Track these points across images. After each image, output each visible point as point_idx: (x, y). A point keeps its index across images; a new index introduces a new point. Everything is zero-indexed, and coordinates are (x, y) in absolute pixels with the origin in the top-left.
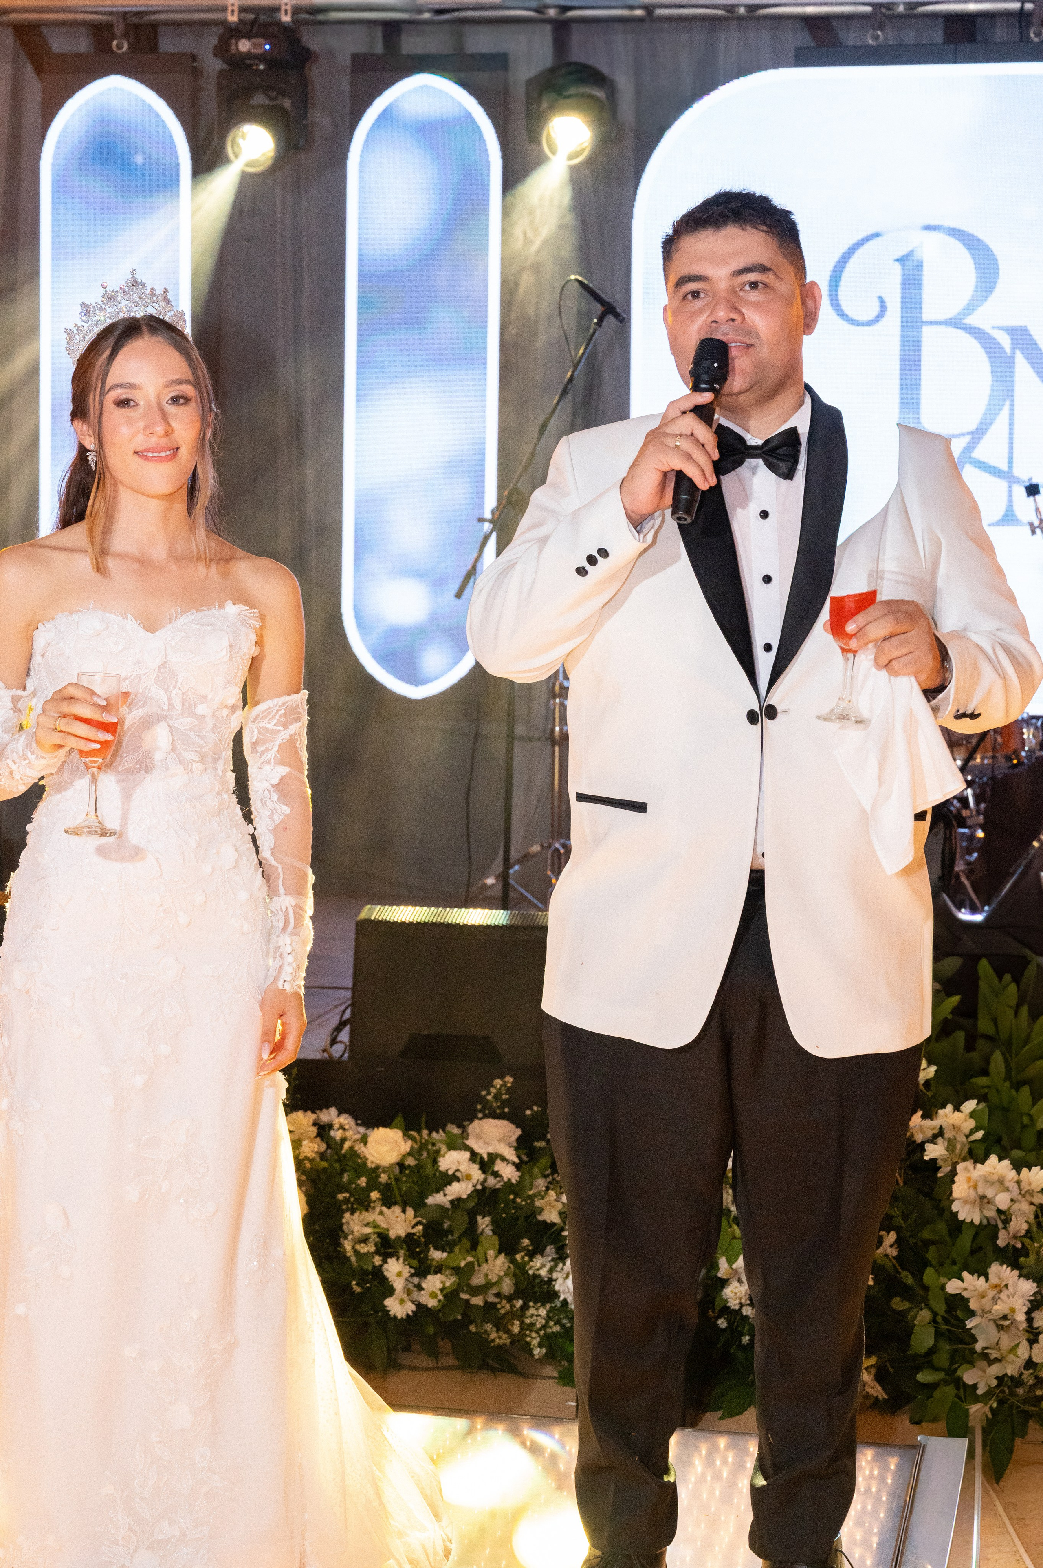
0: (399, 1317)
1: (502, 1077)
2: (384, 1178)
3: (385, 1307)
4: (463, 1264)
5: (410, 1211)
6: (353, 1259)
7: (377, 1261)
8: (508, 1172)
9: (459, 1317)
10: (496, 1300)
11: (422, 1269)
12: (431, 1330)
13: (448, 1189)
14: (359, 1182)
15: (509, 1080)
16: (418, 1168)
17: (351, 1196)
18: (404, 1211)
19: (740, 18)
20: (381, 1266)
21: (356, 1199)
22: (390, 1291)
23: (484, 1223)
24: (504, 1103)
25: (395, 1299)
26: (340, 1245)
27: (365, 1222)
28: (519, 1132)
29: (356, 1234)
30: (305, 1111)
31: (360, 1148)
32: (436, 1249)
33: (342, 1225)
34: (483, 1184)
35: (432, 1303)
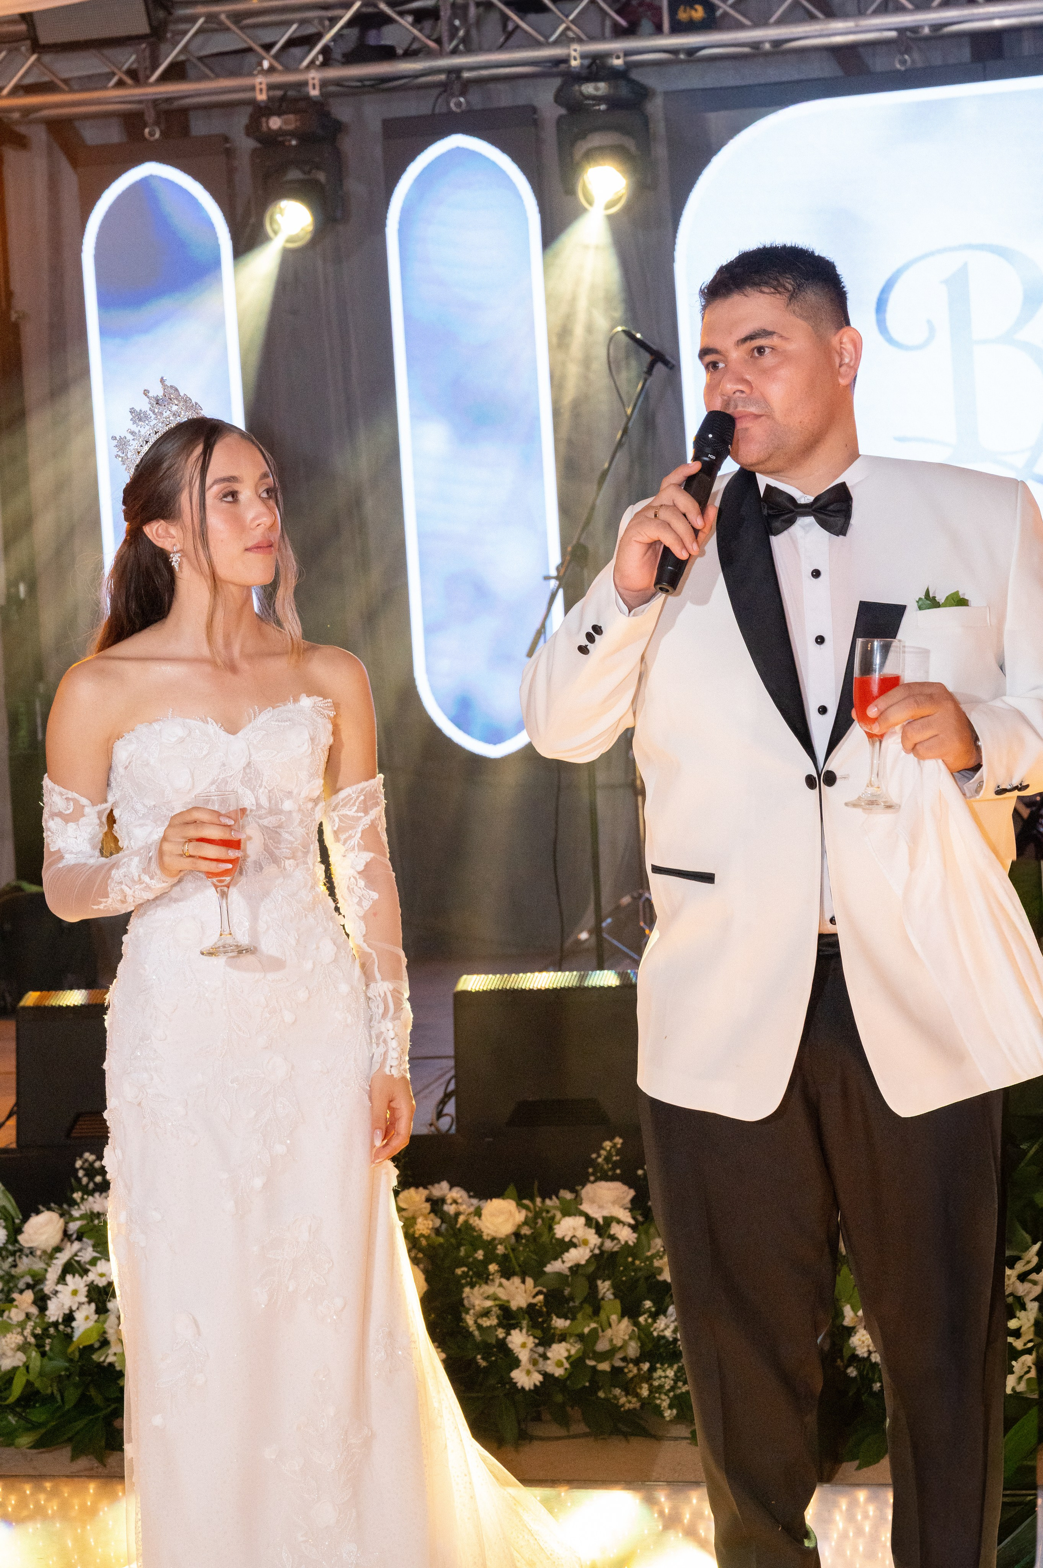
0: (527, 1388)
1: (611, 1139)
2: (500, 1250)
3: (512, 1379)
4: (586, 1330)
5: (529, 1281)
6: (476, 1333)
7: (501, 1333)
8: (625, 1235)
9: (587, 1384)
10: (622, 1364)
11: (546, 1338)
12: (559, 1398)
13: (566, 1256)
14: (476, 1255)
15: (619, 1141)
16: (534, 1238)
17: (470, 1269)
18: (523, 1282)
19: (766, 54)
20: (505, 1338)
21: (474, 1273)
22: (515, 1363)
23: (604, 1287)
24: (616, 1165)
25: (521, 1371)
26: (461, 1320)
27: (485, 1295)
28: (632, 1193)
29: (477, 1308)
30: (417, 1187)
31: (474, 1221)
32: (558, 1317)
33: (463, 1299)
34: (600, 1248)
35: (559, 1372)
